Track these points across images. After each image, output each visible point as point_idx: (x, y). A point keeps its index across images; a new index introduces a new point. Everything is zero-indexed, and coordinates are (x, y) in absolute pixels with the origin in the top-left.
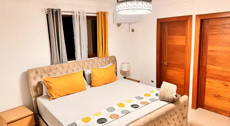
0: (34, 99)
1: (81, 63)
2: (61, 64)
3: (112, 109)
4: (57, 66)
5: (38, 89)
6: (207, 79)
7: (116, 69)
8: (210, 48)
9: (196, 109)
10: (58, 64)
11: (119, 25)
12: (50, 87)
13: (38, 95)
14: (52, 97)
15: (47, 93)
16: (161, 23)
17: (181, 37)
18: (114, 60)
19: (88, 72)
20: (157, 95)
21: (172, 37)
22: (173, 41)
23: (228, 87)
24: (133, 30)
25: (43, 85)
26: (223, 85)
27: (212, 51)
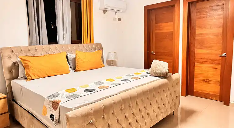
0: (7, 83)
1: (63, 47)
2: (41, 45)
3: (100, 83)
4: (37, 47)
5: (13, 71)
6: (196, 65)
7: (102, 57)
8: (197, 32)
9: (186, 96)
10: (37, 45)
11: (105, 12)
12: (28, 66)
13: (13, 77)
14: (30, 78)
15: (24, 74)
16: (148, 10)
17: (169, 24)
18: (100, 47)
19: (71, 56)
20: (147, 73)
21: (159, 24)
22: (161, 28)
23: (217, 70)
24: (119, 20)
25: (20, 65)
26: (212, 69)
27: (201, 35)
